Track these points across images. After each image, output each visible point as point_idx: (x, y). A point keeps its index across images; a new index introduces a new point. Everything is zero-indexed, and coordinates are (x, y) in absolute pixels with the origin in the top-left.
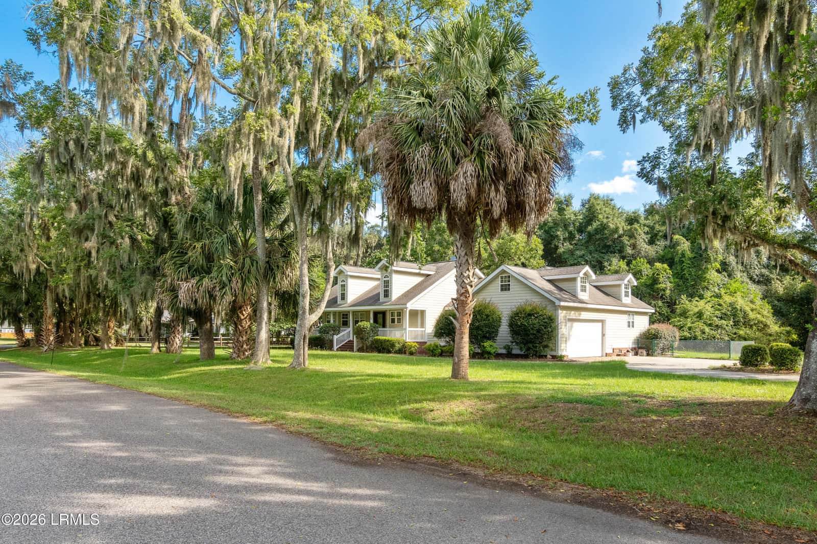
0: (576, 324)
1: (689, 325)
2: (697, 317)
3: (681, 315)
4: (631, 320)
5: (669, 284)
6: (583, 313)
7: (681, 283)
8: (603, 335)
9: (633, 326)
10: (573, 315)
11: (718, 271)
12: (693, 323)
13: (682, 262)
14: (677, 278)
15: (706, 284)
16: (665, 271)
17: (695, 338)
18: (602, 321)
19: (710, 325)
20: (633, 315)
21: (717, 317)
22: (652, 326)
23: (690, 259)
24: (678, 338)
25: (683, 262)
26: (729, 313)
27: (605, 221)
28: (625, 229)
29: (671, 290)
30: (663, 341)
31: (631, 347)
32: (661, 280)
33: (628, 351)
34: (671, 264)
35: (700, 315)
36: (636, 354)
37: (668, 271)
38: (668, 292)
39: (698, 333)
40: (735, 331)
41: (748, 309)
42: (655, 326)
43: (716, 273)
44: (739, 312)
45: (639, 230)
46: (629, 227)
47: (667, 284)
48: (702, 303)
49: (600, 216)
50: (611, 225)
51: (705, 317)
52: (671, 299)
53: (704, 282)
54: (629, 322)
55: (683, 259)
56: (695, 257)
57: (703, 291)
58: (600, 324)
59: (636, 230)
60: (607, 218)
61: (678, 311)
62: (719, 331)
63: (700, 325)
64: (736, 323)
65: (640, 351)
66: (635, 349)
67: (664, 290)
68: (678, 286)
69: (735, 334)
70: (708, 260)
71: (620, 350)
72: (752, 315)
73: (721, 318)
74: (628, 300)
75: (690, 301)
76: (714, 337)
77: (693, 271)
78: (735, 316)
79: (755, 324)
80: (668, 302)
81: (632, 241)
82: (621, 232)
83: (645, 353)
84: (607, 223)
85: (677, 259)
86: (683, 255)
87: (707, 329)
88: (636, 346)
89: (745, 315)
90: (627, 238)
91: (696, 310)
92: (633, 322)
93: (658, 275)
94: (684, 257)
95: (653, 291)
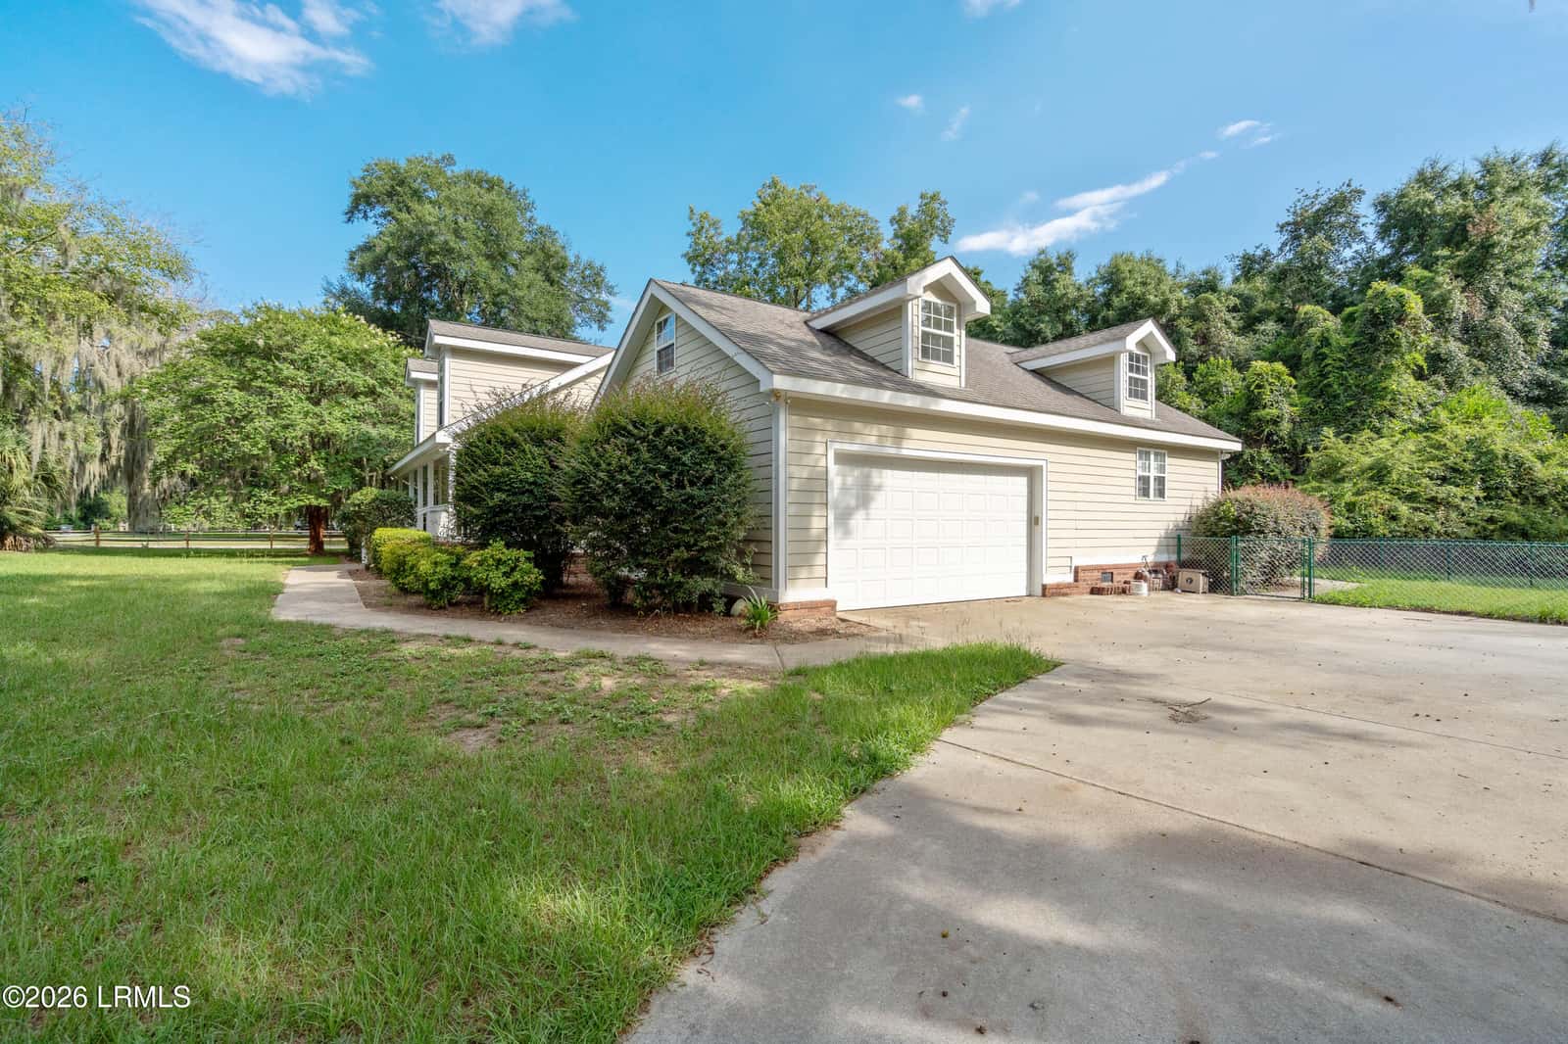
0: (889, 477)
1: (1349, 497)
2: (1371, 478)
3: (1322, 475)
4: (1153, 474)
5: (1287, 409)
6: (916, 433)
7: (1320, 403)
8: (1033, 521)
9: (1161, 493)
10: (869, 438)
11: (1420, 375)
12: (1358, 493)
13: (1319, 357)
14: (1308, 395)
15: (1386, 403)
16: (1279, 378)
17: (1367, 533)
18: (1031, 473)
19: (1411, 498)
20: (1160, 456)
21: (1431, 478)
22: (1232, 494)
23: (1343, 350)
24: (1324, 532)
25: (1325, 357)
26: (1467, 466)
27: (1138, 290)
28: (1184, 303)
29: (1292, 421)
30: (1273, 541)
31: (1150, 559)
32: (1267, 398)
33: (1138, 576)
34: (1294, 364)
35: (1379, 474)
36: (1171, 585)
37: (1286, 378)
38: (1285, 427)
39: (1378, 521)
40: (1487, 512)
41: (1526, 453)
42: (1246, 493)
43: (1412, 380)
44: (1499, 462)
45: (1217, 304)
46: (1192, 301)
47: (1283, 407)
48: (1385, 443)
49: (1129, 283)
50: (1152, 297)
51: (1395, 476)
52: (1294, 444)
53: (1383, 398)
54: (1145, 480)
55: (1325, 350)
56: (1355, 345)
57: (1380, 419)
58: (1021, 482)
59: (1209, 302)
60: (1144, 284)
61: (1313, 464)
62: (1441, 514)
63: (1384, 498)
64: (1492, 494)
65: (1184, 575)
66: (1167, 566)
67: (1275, 422)
68: (1313, 412)
69: (1491, 520)
70: (1392, 346)
71: (1108, 573)
72: (1541, 471)
73: (1444, 480)
74: (1145, 409)
75: (1347, 440)
76: (1426, 530)
77: (1351, 376)
78: (1486, 473)
79: (1555, 496)
80: (1284, 450)
81: (1200, 325)
82: (1174, 309)
83: (1202, 581)
84: (1144, 294)
85: (1307, 354)
86: (1325, 341)
87: (1404, 509)
88: (1174, 558)
89: (1521, 469)
90: (1188, 321)
91: (1367, 461)
92: (1161, 481)
93: (1259, 386)
94: (1328, 344)
95: (1249, 426)
